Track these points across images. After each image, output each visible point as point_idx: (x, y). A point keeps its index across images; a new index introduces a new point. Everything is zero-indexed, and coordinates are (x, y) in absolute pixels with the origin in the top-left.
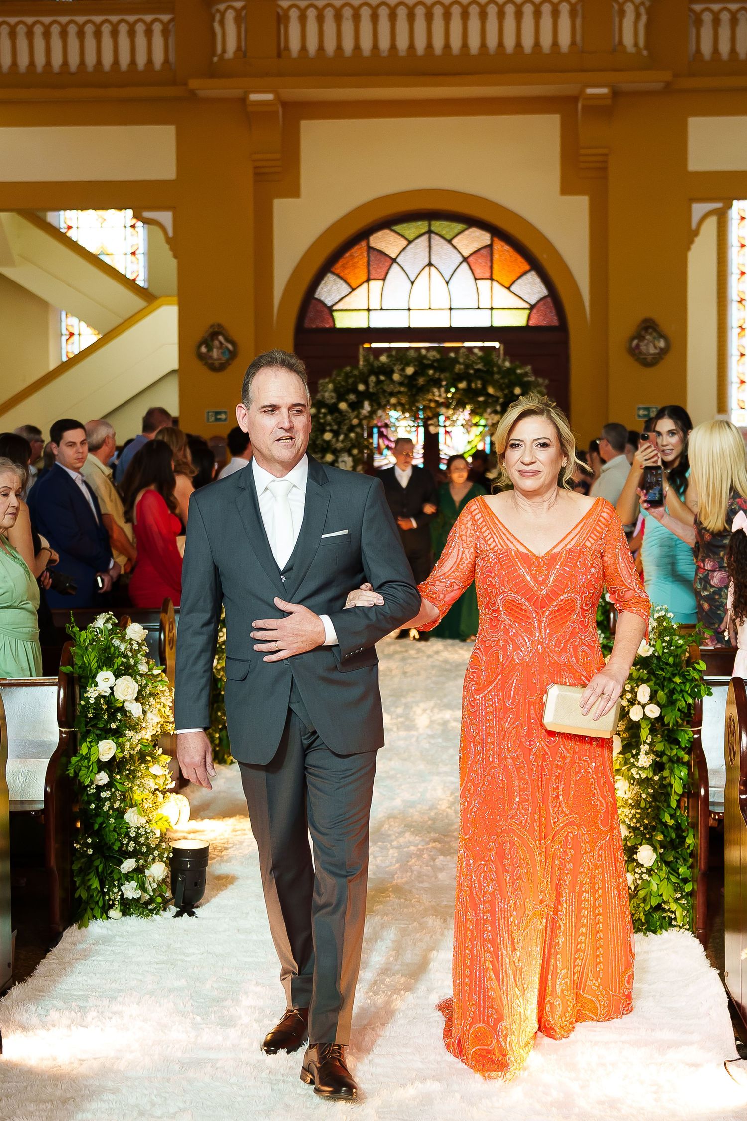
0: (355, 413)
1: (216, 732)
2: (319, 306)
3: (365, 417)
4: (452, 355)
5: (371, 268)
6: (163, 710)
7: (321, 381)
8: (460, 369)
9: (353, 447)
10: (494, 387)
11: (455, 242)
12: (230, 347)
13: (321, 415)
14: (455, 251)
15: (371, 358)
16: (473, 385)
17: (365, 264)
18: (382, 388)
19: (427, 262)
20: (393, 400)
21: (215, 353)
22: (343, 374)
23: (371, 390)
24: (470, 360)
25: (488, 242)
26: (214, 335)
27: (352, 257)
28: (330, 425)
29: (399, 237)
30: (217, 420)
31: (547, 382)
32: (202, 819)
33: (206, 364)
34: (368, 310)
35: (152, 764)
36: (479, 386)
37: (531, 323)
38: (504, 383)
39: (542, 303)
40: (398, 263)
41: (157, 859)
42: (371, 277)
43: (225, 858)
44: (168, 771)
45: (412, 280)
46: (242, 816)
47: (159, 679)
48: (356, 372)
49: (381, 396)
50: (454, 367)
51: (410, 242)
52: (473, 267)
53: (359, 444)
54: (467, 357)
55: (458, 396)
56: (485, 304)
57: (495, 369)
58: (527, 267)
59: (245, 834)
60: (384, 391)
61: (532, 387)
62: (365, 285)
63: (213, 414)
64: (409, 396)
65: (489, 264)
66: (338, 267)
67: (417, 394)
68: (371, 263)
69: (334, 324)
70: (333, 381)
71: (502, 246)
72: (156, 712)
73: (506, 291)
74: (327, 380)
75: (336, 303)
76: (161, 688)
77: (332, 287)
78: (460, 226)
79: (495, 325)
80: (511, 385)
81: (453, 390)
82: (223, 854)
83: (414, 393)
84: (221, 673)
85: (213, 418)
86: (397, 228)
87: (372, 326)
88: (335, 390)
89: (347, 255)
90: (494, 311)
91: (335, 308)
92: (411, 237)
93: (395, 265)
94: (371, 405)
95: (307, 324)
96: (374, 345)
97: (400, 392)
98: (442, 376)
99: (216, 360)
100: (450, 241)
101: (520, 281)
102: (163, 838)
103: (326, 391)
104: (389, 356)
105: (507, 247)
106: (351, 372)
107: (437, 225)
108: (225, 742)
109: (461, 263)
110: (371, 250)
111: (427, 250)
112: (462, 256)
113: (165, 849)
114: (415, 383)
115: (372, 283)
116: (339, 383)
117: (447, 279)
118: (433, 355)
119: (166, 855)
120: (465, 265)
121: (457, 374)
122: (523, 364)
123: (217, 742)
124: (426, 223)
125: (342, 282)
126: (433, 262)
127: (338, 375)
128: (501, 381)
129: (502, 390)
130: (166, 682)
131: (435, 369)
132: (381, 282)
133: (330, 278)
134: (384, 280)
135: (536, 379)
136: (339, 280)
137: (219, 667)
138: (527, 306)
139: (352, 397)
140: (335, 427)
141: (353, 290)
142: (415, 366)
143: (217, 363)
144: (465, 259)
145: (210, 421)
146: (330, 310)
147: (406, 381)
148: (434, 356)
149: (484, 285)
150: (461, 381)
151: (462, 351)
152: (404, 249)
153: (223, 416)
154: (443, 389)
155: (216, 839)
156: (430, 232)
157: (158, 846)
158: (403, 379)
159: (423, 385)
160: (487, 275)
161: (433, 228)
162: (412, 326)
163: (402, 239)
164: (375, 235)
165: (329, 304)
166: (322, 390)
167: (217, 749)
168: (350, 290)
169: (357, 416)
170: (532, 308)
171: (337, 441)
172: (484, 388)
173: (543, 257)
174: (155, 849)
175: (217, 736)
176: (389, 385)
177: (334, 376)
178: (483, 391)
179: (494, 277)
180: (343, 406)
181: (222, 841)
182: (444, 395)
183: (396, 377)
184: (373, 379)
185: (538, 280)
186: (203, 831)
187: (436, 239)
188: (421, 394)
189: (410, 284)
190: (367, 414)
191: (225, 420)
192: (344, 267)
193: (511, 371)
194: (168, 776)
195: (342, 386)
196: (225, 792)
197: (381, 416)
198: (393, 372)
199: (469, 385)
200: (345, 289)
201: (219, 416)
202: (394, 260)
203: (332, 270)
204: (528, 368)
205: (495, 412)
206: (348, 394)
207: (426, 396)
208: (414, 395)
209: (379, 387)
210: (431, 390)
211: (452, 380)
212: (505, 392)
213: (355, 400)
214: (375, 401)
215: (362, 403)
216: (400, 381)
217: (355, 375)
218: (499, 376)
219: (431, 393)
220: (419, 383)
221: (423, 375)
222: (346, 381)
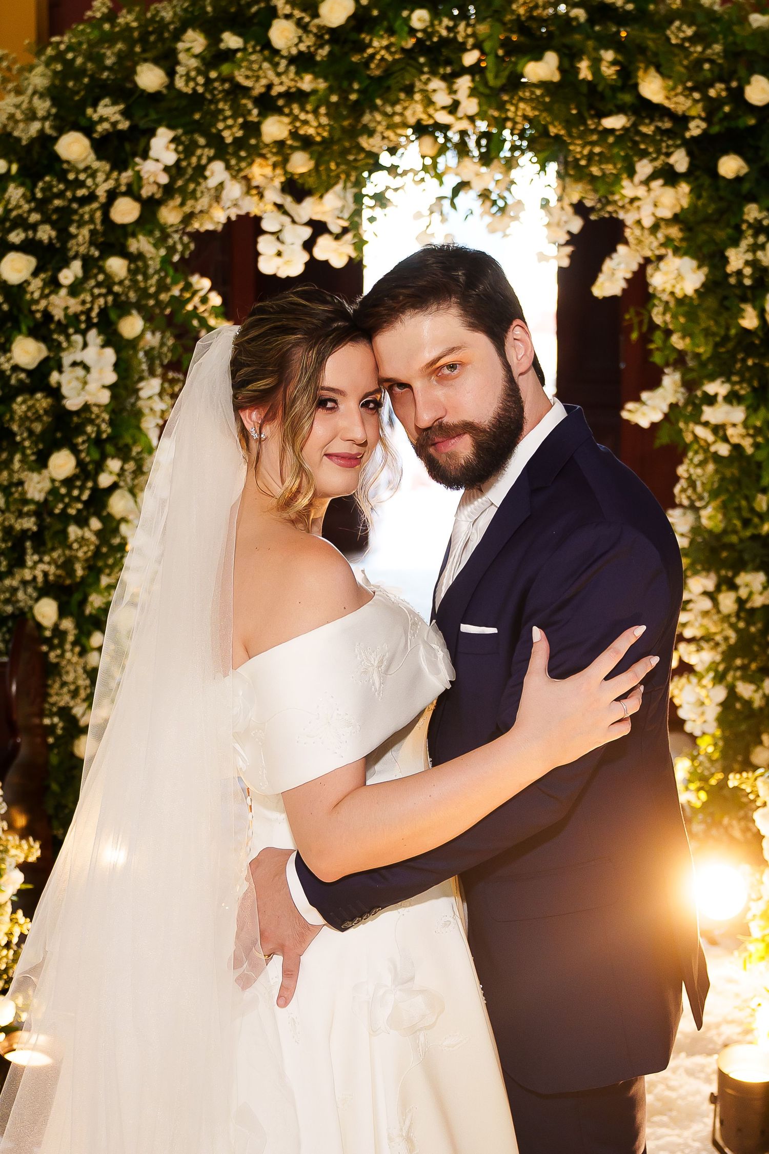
0: (126, 176)
9: (123, 308)
16: (584, 70)
18: (231, 79)
28: (21, 223)
36: (609, 71)
48: (131, 20)
53: (144, 293)
60: (237, 91)
64: (334, 112)
83: (353, 97)
94: (188, 150)
97: (298, 96)
106: (110, 17)
114: (355, 59)
121: (521, 26)
128: (697, 50)
129: (702, 87)
139: (109, 114)
140: (45, 233)
147: (324, 52)
154: (464, 83)
159: (389, 71)
169: (132, 192)
171: (54, 284)
172: (627, 78)
176: (253, 67)
178: (621, 93)
182: (470, 106)
183: (282, 34)
184: (193, 43)
188: (379, 102)
190: (168, 181)
193: (729, 19)
195: (77, 72)
199: (568, 69)
205: (670, 176)
206: (95, 105)
207: (398, 108)
208: (357, 109)
209: (213, 75)
210: (418, 85)
211: (501, 52)
212: (712, 93)
213: (124, 125)
214: (203, 128)
215: (152, 133)
216: (294, 51)
217: (128, 28)
218: (689, 32)
219: (418, 97)
220: (372, 56)
221: (391, 32)
222: (98, 59)
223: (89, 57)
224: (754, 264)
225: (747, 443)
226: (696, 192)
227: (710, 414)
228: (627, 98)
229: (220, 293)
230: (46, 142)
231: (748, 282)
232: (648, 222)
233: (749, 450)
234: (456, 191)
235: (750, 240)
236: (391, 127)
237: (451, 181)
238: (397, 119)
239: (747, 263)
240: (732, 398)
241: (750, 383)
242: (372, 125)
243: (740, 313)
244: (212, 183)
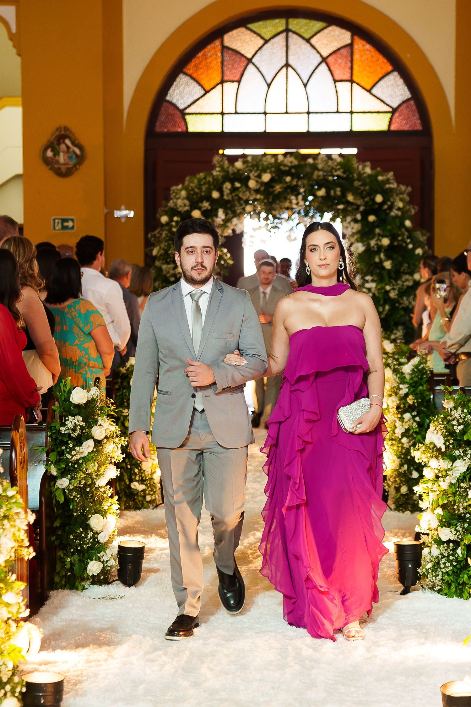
1: (68, 557)
2: (171, 110)
3: (220, 226)
4: (310, 161)
5: (225, 68)
6: (17, 534)
7: (174, 188)
8: (318, 176)
10: (353, 195)
11: (313, 41)
12: (77, 151)
13: (174, 224)
14: (314, 51)
15: (226, 163)
16: (332, 193)
17: (219, 64)
18: (237, 195)
19: (284, 62)
20: (248, 208)
21: (62, 158)
22: (196, 181)
23: (225, 197)
24: (329, 166)
25: (349, 41)
26: (61, 138)
27: (205, 57)
29: (255, 35)
30: (64, 228)
31: (409, 189)
32: (54, 649)
33: (51, 169)
34: (222, 114)
35: (4, 591)
36: (339, 193)
37: (393, 128)
38: (364, 190)
39: (405, 105)
40: (253, 64)
41: (9, 694)
42: (226, 78)
43: (80, 692)
44: (21, 598)
45: (269, 82)
46: (96, 646)
47: (14, 500)
48: (211, 179)
49: (237, 203)
50: (312, 173)
51: (266, 42)
52: (332, 68)
54: (327, 163)
55: (316, 204)
56: (345, 106)
57: (355, 176)
58: (390, 68)
59: (101, 665)
60: (240, 199)
61: (395, 195)
62: (219, 87)
63: (60, 221)
64: (265, 204)
65: (349, 64)
66: (190, 68)
67: (274, 201)
68: (225, 63)
69: (187, 128)
70: (186, 188)
71: (364, 46)
72: (10, 535)
73: (368, 93)
74: (180, 186)
75: (189, 106)
76: (16, 510)
77: (184, 88)
78: (319, 25)
79: (355, 129)
80: (372, 193)
81: (310, 198)
82: (77, 687)
83: (270, 200)
84: (74, 494)
85: (60, 225)
86: (253, 26)
87: (226, 130)
88: (188, 198)
89: (200, 54)
90: (354, 115)
91: (187, 111)
92: (267, 38)
93: (251, 67)
94: (226, 214)
95: (158, 128)
96: (228, 152)
97: (255, 200)
98: (300, 183)
99: (62, 164)
100: (308, 41)
101: (382, 82)
102: (15, 671)
103: (179, 198)
104: (244, 162)
105: (368, 47)
106: (205, 178)
107: (295, 24)
108: (76, 568)
109: (320, 64)
110: (225, 50)
111: (285, 49)
112: (321, 56)
113: (17, 684)
114: (271, 190)
115: (226, 85)
116: (193, 190)
117: (305, 81)
118: (290, 160)
119: (18, 690)
120: (323, 66)
121: (316, 181)
122: (385, 171)
123: (68, 566)
124: (283, 21)
125: (194, 83)
126: (290, 62)
127: (191, 182)
128: (362, 188)
129: (363, 198)
130: (20, 503)
131: (293, 176)
132: (236, 84)
133: (182, 79)
134: (239, 81)
135: (398, 186)
136: (191, 81)
137: (71, 487)
138: (390, 110)
139: (206, 205)
141: (207, 92)
142: (271, 172)
143: (63, 169)
144: (324, 60)
145: (57, 228)
146: (183, 113)
147: (262, 189)
148: (291, 162)
149: (344, 87)
150: (319, 189)
151: (320, 157)
152: (260, 48)
153: (70, 224)
154: (300, 197)
155: (69, 671)
156: (287, 30)
157: (10, 680)
158: (258, 187)
159: (279, 192)
160: (347, 77)
161: (290, 27)
162: (268, 131)
163: (258, 38)
164: (230, 34)
165: (182, 107)
166: (175, 197)
167: (69, 574)
168: (203, 92)
170: (394, 111)
172: (344, 195)
173: (406, 57)
174: (6, 683)
175: (69, 560)
176: (244, 192)
177: (186, 183)
178: (342, 199)
179: (355, 78)
180: (196, 214)
181: (76, 673)
182: (302, 203)
183: (252, 184)
184: (227, 186)
185: (400, 81)
186: (55, 662)
187: (293, 38)
188: (278, 202)
189: (266, 87)
190: (222, 223)
191: (72, 228)
192: (197, 67)
193: (372, 178)
194: (22, 604)
195: (196, 194)
196: (77, 620)
197: (236, 225)
198: (248, 178)
199: (328, 192)
200: (199, 91)
201: (65, 224)
202: (250, 61)
203: (185, 70)
204: (391, 175)
205: (355, 221)
206: (202, 202)
207: (283, 204)
208: (271, 203)
209: (234, 194)
210: (288, 198)
211: (310, 188)
212: (366, 200)
213: (209, 208)
214: (230, 209)
215: (217, 211)
216: (256, 188)
217: (209, 181)
218: (360, 183)
219: (288, 201)
220: (275, 190)
221: (280, 182)
222: (200, 189)
223: (198, 188)
224: (377, 244)
225: (376, 292)
226: (363, 225)
227: (368, 285)
228: (344, 200)
229: (230, 253)
230: (188, 213)
231: (376, 249)
232: (350, 233)
233: (377, 295)
234: (297, 225)
235: (376, 238)
236: (281, 208)
237: (296, 221)
238: (283, 207)
239: (375, 244)
240: (373, 281)
241: (378, 276)
242: (275, 208)
243: (374, 258)
244: (234, 223)
